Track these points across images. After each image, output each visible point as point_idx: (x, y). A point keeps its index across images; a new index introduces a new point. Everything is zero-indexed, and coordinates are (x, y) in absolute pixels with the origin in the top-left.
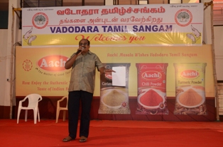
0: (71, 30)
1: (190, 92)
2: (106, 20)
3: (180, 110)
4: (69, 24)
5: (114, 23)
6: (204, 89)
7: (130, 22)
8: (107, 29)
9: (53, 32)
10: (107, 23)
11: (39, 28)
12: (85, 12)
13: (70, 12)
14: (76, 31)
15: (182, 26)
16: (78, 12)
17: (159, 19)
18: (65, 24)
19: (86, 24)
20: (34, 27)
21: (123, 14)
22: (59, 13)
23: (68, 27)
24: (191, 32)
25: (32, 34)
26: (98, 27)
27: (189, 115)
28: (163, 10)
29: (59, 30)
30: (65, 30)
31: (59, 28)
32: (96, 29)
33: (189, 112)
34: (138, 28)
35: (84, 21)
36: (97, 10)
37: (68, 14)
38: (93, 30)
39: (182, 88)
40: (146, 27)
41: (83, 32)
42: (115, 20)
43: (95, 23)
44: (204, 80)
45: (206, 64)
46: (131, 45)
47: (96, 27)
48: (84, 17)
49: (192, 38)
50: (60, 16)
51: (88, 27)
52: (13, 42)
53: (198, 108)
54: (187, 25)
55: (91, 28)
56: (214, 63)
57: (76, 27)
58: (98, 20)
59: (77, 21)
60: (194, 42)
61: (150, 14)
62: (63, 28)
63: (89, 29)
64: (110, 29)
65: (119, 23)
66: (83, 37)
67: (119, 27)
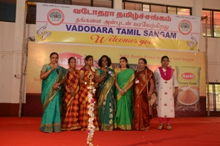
0: (87, 29)
1: (188, 91)
2: (121, 23)
3: (180, 107)
4: (85, 23)
5: (127, 26)
6: (198, 89)
7: (142, 27)
8: (121, 31)
9: (69, 29)
10: (121, 26)
11: (54, 24)
12: (101, 13)
13: (86, 12)
14: (92, 31)
15: (184, 34)
16: (95, 12)
17: (166, 27)
18: (81, 23)
19: (102, 25)
20: (49, 23)
21: (136, 19)
22: (75, 11)
23: (84, 26)
24: (190, 40)
25: (47, 30)
26: (113, 28)
27: (186, 111)
28: (169, 19)
29: (74, 28)
30: (81, 29)
31: (74, 26)
32: (111, 31)
33: (187, 109)
34: (149, 33)
35: (100, 21)
36: (113, 13)
37: (84, 13)
38: (108, 31)
39: (182, 88)
40: (155, 32)
41: (99, 32)
42: (129, 23)
43: (110, 25)
44: (199, 81)
45: (200, 68)
46: (141, 48)
47: (111, 29)
48: (100, 18)
49: (191, 45)
50: (77, 14)
51: (103, 28)
52: (24, 36)
53: (194, 105)
54: (188, 34)
55: (107, 29)
56: (206, 68)
57: (92, 27)
58: (113, 22)
59: (93, 21)
60: (192, 49)
61: (159, 21)
62: (79, 26)
63: (105, 30)
64: (124, 32)
65: (132, 27)
66: (98, 37)
67: (132, 30)
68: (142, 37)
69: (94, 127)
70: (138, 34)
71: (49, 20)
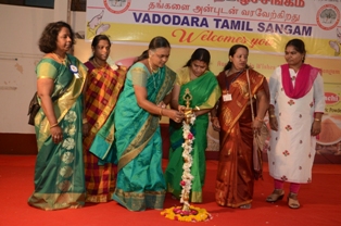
0: (166, 20)
1: (327, 123)
2: (221, 10)
4: (164, 10)
5: (232, 15)
7: (255, 17)
8: (221, 23)
9: (137, 20)
10: (221, 15)
14: (174, 23)
15: (325, 28)
17: (295, 16)
18: (156, 10)
19: (190, 13)
20: (106, 10)
21: (246, 3)
23: (162, 15)
24: (336, 38)
25: (103, 21)
26: (208, 19)
27: (323, 155)
28: (301, 4)
29: (147, 18)
30: (157, 19)
31: (147, 15)
32: (205, 23)
33: (323, 150)
34: (266, 27)
35: (187, 7)
38: (199, 23)
40: (277, 26)
41: (185, 25)
42: (234, 11)
43: (204, 13)
47: (205, 19)
48: (188, 2)
49: (336, 47)
51: (193, 18)
54: (332, 28)
55: (198, 19)
57: (174, 17)
58: (209, 9)
59: (177, 6)
60: (337, 54)
61: (284, 7)
62: (154, 16)
63: (195, 21)
64: (225, 24)
65: (239, 16)
66: (185, 33)
67: (239, 22)
68: (256, 33)
69: (191, 177)
70: (248, 29)
71: (106, 5)
